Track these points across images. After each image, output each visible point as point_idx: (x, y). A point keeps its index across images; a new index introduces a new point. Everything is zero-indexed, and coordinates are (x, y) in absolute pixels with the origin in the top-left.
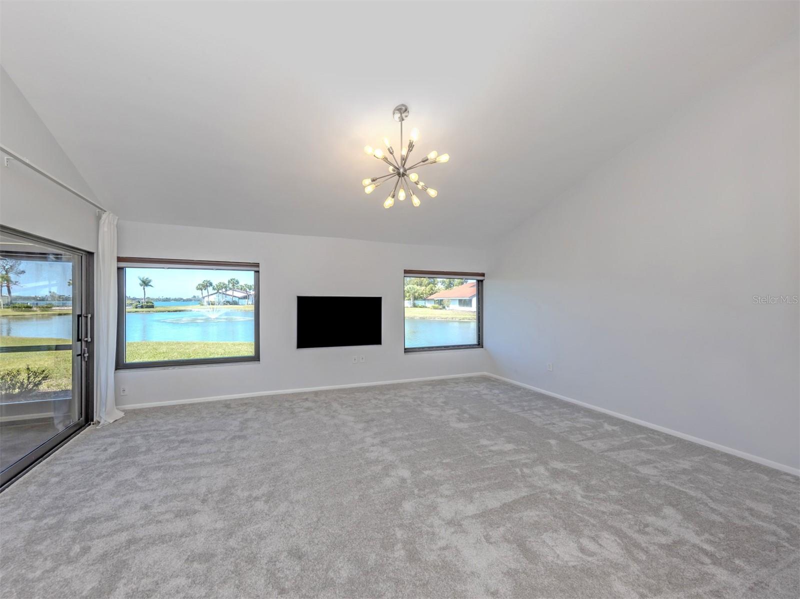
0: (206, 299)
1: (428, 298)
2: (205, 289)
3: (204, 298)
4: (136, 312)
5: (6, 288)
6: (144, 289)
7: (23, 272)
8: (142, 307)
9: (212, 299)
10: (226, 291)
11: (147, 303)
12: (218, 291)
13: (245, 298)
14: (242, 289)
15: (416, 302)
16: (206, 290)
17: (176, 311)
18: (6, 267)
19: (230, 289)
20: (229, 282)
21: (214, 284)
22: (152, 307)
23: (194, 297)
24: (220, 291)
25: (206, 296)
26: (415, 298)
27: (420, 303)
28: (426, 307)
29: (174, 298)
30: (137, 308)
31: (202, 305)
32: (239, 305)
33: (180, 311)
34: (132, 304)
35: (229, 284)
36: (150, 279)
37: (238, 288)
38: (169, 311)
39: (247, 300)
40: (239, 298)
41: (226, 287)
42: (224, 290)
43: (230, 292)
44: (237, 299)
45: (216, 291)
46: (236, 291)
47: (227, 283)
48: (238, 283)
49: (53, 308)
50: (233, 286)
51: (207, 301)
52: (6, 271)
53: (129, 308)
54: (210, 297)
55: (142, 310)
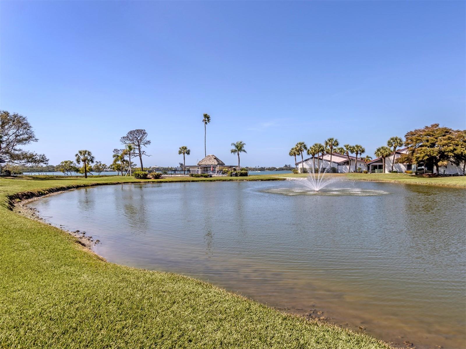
0: (300, 166)
2: (299, 155)
3: (297, 165)
4: (231, 180)
6: (238, 154)
7: (149, 142)
8: (236, 175)
9: (307, 165)
10: (323, 155)
11: (241, 170)
12: (313, 155)
13: (347, 163)
14: (342, 153)
16: (301, 155)
17: (269, 180)
18: (138, 139)
19: (327, 153)
20: (327, 144)
21: (308, 148)
22: (246, 175)
23: (286, 166)
24: (316, 156)
25: (300, 163)
29: (268, 167)
30: (231, 176)
31: (297, 173)
32: (338, 172)
33: (273, 180)
34: (227, 172)
35: (326, 146)
38: (262, 180)
39: (348, 167)
40: (339, 164)
41: (323, 150)
42: (320, 154)
43: (327, 157)
44: (336, 166)
45: (311, 156)
46: (334, 155)
47: (325, 146)
48: (337, 144)
49: (163, 176)
50: (332, 148)
51: (301, 169)
52: (138, 142)
53: (225, 177)
54: (304, 163)
55: (235, 178)
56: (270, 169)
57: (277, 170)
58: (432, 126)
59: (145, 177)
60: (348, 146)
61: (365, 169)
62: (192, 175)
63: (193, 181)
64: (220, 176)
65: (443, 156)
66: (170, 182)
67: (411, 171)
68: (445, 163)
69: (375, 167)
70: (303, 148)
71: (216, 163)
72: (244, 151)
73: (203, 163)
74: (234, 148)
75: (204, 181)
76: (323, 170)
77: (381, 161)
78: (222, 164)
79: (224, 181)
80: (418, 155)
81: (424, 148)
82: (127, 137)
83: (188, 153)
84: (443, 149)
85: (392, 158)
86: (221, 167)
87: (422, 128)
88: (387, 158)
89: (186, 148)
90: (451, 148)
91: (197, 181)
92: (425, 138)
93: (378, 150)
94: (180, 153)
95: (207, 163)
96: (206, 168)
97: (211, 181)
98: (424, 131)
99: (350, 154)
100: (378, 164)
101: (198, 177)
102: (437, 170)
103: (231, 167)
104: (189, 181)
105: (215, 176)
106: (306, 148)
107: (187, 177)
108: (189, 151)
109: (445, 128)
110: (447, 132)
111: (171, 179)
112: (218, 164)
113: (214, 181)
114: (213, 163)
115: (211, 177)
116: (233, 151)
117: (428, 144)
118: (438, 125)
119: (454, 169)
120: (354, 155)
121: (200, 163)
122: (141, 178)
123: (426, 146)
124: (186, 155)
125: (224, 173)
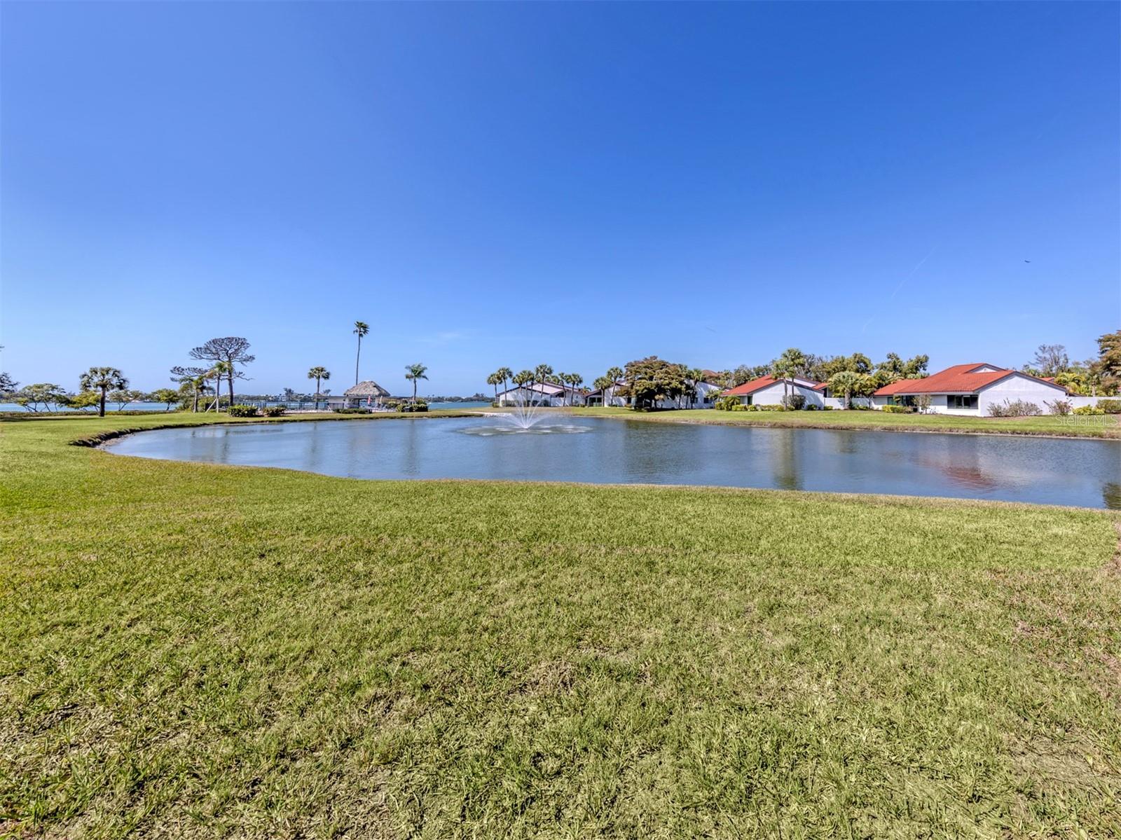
0: (502, 398)
1: (876, 394)
2: (501, 383)
3: (498, 396)
4: (403, 417)
5: (227, 382)
6: (415, 382)
7: (252, 358)
8: (411, 410)
9: (510, 397)
10: (532, 384)
11: (418, 403)
12: (520, 385)
13: (561, 395)
14: (556, 382)
15: (854, 400)
16: (503, 384)
17: (460, 416)
18: (230, 352)
19: (539, 382)
20: (538, 370)
21: (514, 375)
22: (425, 409)
23: (477, 395)
24: (524, 385)
25: (503, 393)
26: (853, 394)
27: (860, 402)
28: (872, 409)
29: (449, 396)
30: (403, 411)
31: (498, 407)
32: (551, 406)
33: (466, 416)
34: (396, 405)
35: (537, 374)
36: (423, 366)
37: (549, 381)
38: (450, 417)
39: (562, 399)
40: (551, 396)
41: (532, 379)
42: (529, 383)
43: (537, 387)
44: (549, 398)
45: (517, 385)
46: (547, 385)
47: (535, 373)
48: (550, 372)
49: (286, 412)
50: (544, 376)
51: (503, 401)
52: (229, 357)
53: (392, 412)
54: (508, 394)
55: (410, 414)
56: (451, 400)
57: (463, 401)
58: (651, 358)
59: (252, 413)
60: (563, 374)
61: (582, 402)
62: (338, 411)
63: (342, 419)
64: (384, 412)
65: (661, 389)
66: (301, 421)
67: (630, 405)
68: (662, 396)
69: (593, 400)
70: (507, 376)
71: (376, 393)
72: (425, 377)
73: (355, 392)
74: (410, 373)
75: (360, 418)
76: (535, 403)
77: (599, 393)
78: (386, 395)
79: (392, 418)
80: (637, 388)
81: (643, 381)
82: (207, 348)
83: (327, 377)
84: (660, 382)
85: (611, 389)
86: (386, 399)
87: (641, 359)
88: (606, 390)
89: (321, 370)
90: (667, 381)
91: (347, 419)
92: (644, 370)
93: (597, 381)
94: (311, 376)
95: (360, 393)
96: (357, 401)
97: (371, 418)
98: (643, 363)
99: (565, 384)
100: (597, 396)
101: (349, 413)
102: (655, 404)
103: (400, 398)
104: (335, 420)
105: (377, 411)
106: (511, 376)
107: (329, 412)
108: (327, 373)
109: (663, 362)
110: (664, 365)
111: (302, 417)
112: (380, 395)
113: (377, 418)
114: (371, 393)
115: (371, 413)
116: (407, 377)
117: (647, 377)
118: (656, 358)
119: (669, 403)
120: (570, 385)
121: (348, 393)
122: (244, 415)
123: (645, 378)
124: (322, 380)
125: (389, 407)
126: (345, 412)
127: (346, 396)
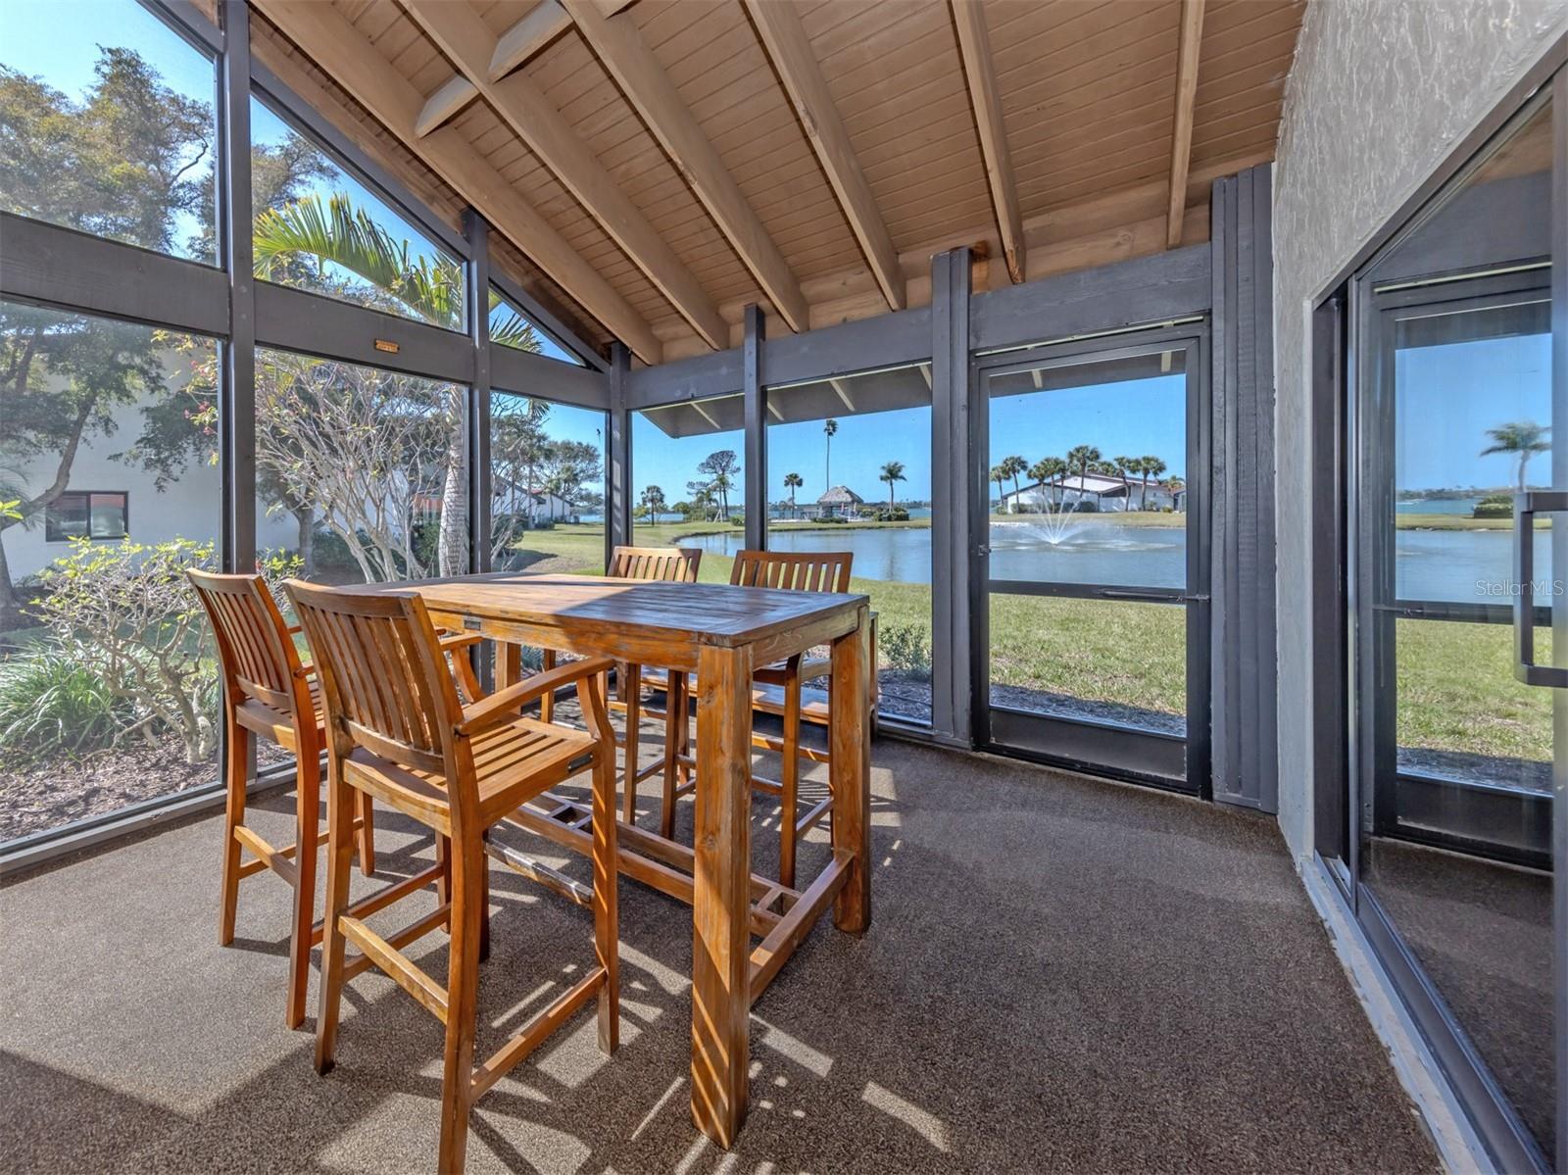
0: (1012, 500)
2: (1008, 478)
3: (1005, 498)
4: (881, 527)
6: (891, 484)
8: (889, 519)
9: (1025, 499)
10: (1063, 478)
11: (897, 510)
12: (1041, 480)
13: (1120, 493)
14: (1107, 471)
16: (1012, 480)
18: (723, 465)
19: (1074, 474)
20: (1071, 456)
21: (1031, 466)
22: (906, 518)
24: (1046, 481)
25: (1013, 494)
30: (880, 520)
31: (1004, 513)
32: (1098, 511)
34: (872, 513)
35: (1071, 462)
36: (900, 464)
37: (1093, 471)
39: (1124, 500)
40: (1098, 494)
41: (1063, 470)
42: (1057, 477)
43: (1073, 482)
44: (1094, 499)
45: (1036, 481)
46: (1089, 477)
47: (1067, 461)
48: (1097, 457)
50: (1084, 465)
51: (1013, 506)
52: (724, 470)
53: (868, 521)
54: (1021, 495)
55: (889, 523)
60: (1122, 459)
62: (809, 520)
64: (858, 520)
70: (1017, 467)
71: (850, 500)
72: (902, 478)
73: (827, 500)
74: (884, 473)
76: (1068, 507)
78: (860, 501)
79: (869, 528)
82: (709, 462)
83: (800, 483)
86: (859, 506)
89: (796, 477)
94: (787, 484)
95: (833, 500)
96: (829, 508)
99: (1128, 474)
101: (825, 522)
103: (875, 505)
104: (814, 529)
105: (850, 521)
106: (1024, 468)
108: (801, 480)
112: (853, 502)
114: (844, 499)
115: (844, 522)
116: (882, 478)
120: (1140, 475)
121: (821, 500)
122: (742, 525)
124: (796, 486)
125: (863, 516)
126: (822, 521)
127: (820, 503)
